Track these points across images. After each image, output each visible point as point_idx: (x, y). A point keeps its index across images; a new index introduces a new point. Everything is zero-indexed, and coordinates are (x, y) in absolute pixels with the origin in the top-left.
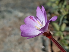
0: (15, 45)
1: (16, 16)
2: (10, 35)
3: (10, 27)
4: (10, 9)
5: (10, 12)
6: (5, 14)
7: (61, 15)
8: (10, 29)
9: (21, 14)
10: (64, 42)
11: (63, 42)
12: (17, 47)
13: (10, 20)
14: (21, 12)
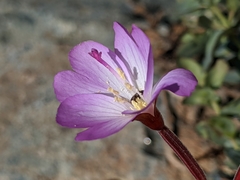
0: (50, 137)
1: (48, 35)
2: (28, 102)
3: (29, 72)
4: (26, 10)
5: (28, 20)
6: (10, 25)
7: (208, 32)
8: (31, 80)
9: (64, 28)
10: (224, 126)
11: (218, 127)
12: (56, 143)
13: (27, 48)
14: (66, 18)
